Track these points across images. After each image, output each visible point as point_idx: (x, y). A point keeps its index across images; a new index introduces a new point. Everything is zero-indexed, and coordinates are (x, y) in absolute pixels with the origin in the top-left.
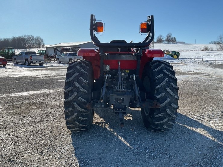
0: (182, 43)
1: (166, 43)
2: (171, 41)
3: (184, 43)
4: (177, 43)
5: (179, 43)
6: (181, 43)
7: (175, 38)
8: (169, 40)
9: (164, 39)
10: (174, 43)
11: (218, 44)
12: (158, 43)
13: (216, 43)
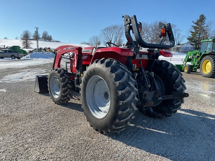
0: (58, 42)
1: (42, 41)
2: (47, 38)
3: (60, 42)
4: (53, 41)
5: (55, 41)
6: (56, 42)
7: (51, 37)
8: (46, 37)
9: (41, 37)
10: (51, 41)
11: (87, 44)
12: (34, 40)
13: (86, 43)
